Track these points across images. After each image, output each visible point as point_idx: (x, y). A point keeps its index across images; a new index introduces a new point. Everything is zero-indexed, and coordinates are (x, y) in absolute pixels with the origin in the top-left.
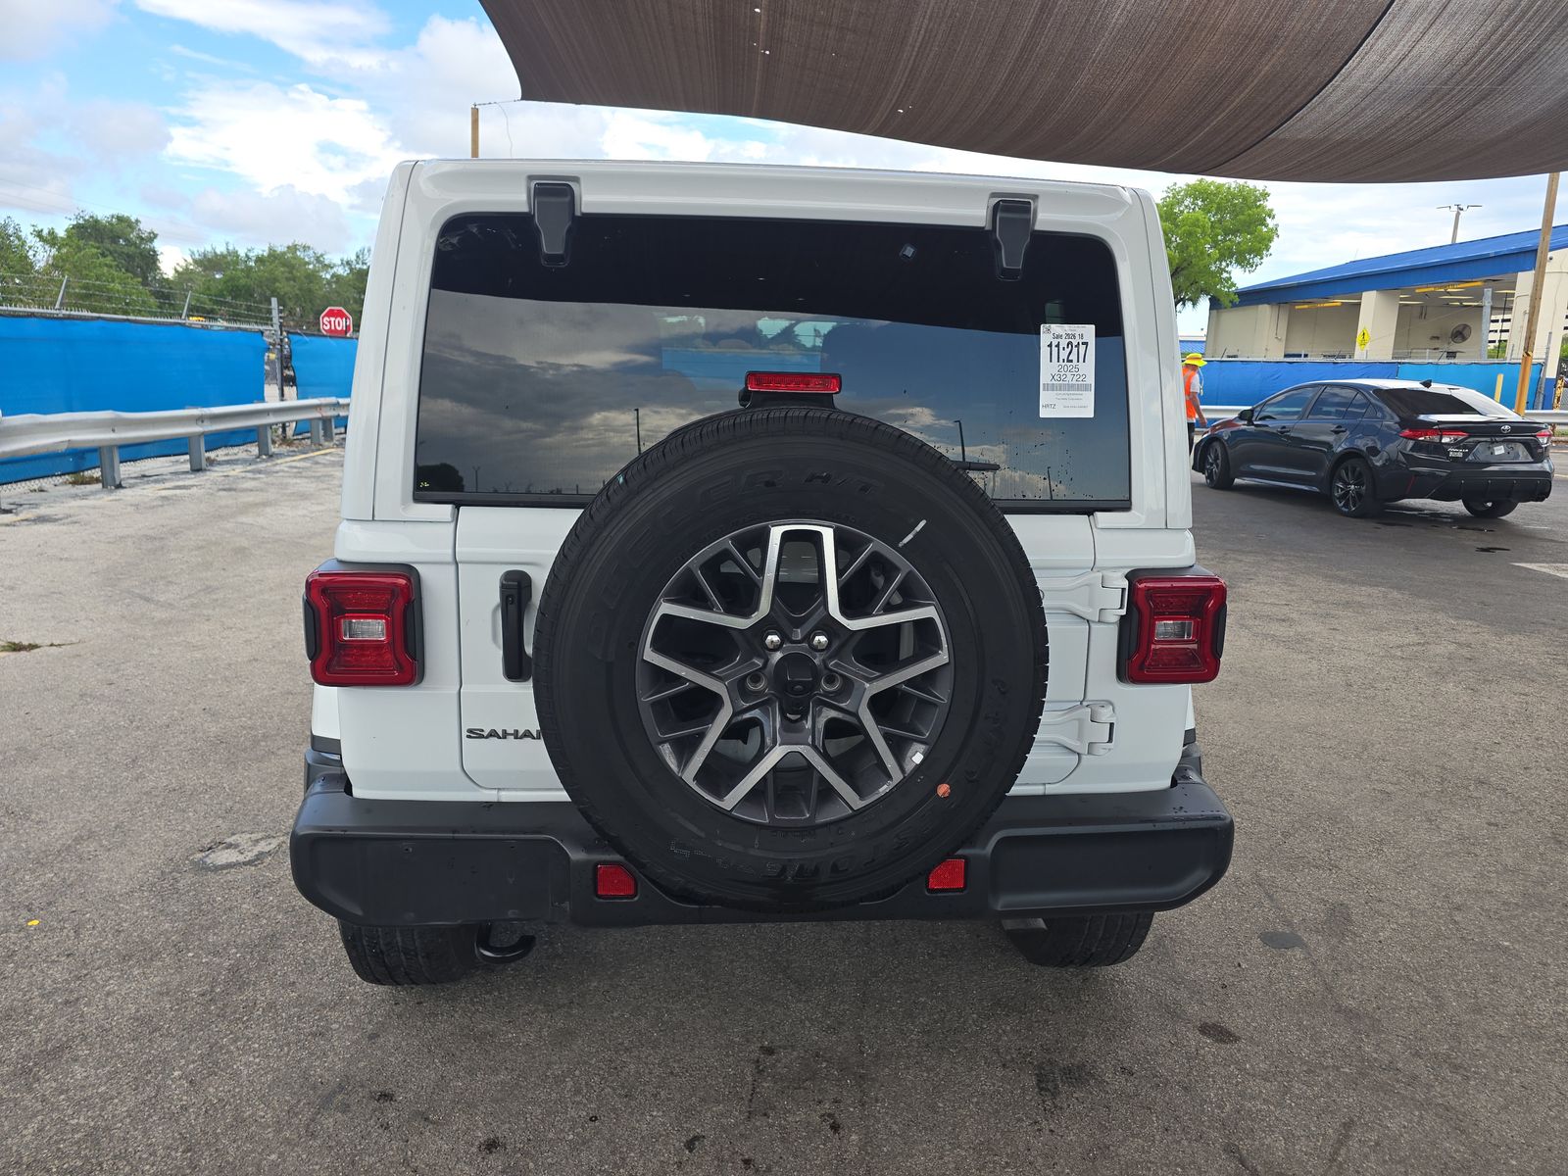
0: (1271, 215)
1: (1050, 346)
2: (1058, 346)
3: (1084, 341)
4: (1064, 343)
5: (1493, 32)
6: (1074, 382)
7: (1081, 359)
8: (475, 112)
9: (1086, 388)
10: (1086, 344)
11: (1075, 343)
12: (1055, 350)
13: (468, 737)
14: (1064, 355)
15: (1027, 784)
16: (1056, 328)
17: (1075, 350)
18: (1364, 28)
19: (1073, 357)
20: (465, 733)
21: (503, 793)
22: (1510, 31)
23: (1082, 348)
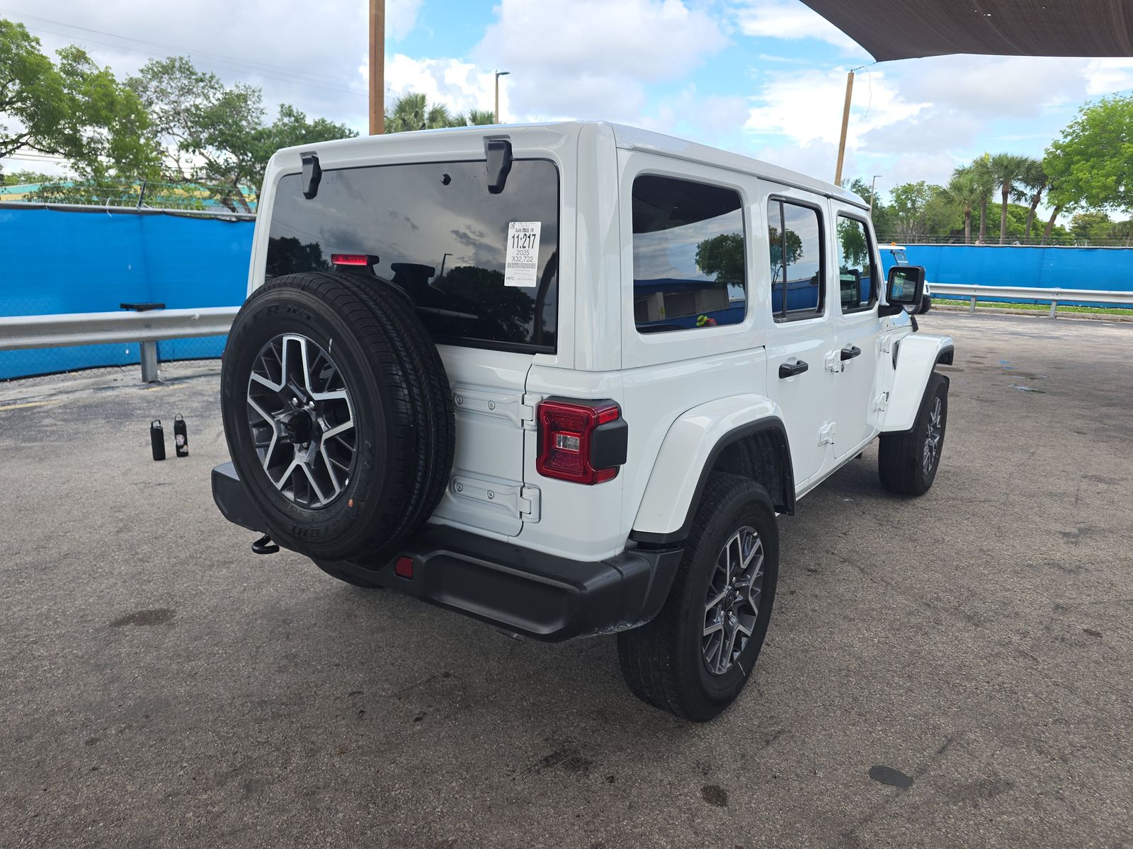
1: (513, 237)
2: (518, 237)
3: (534, 233)
4: (522, 235)
6: (526, 262)
7: (531, 246)
8: (851, 76)
9: (533, 266)
10: (534, 235)
11: (528, 235)
12: (516, 239)
14: (521, 244)
15: (498, 533)
16: (518, 225)
17: (528, 239)
19: (526, 244)
23: (532, 238)
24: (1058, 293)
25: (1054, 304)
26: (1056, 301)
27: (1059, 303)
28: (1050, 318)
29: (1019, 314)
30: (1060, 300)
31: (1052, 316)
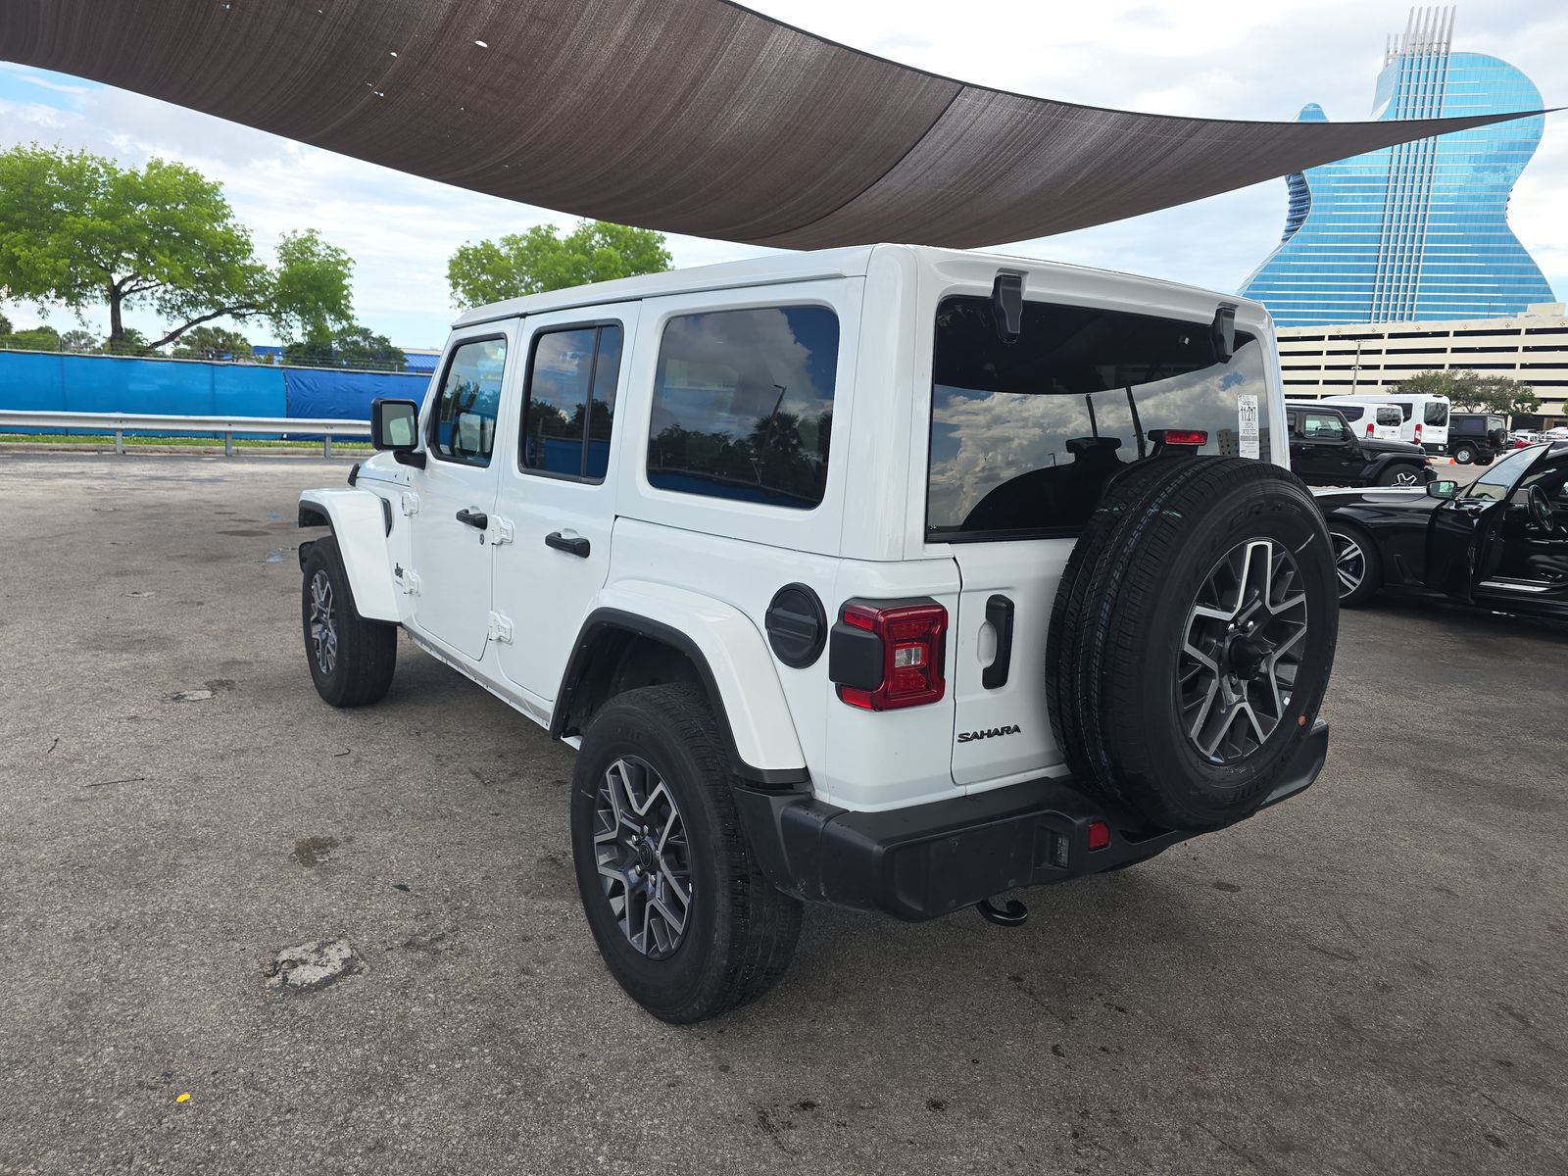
0: (668, 256)
1: (1242, 409)
2: (1245, 410)
3: (1254, 406)
4: (1247, 408)
5: (986, 156)
6: (1252, 434)
7: (1253, 419)
9: (1256, 439)
10: (1254, 408)
11: (1251, 408)
13: (959, 741)
14: (1247, 416)
16: (1243, 397)
18: (909, 144)
19: (1250, 418)
20: (957, 738)
21: (968, 787)
22: (996, 157)
23: (1253, 411)
24: (121, 420)
25: (119, 434)
26: (121, 430)
27: (126, 432)
28: (117, 455)
29: (68, 450)
30: (126, 429)
31: (120, 451)
